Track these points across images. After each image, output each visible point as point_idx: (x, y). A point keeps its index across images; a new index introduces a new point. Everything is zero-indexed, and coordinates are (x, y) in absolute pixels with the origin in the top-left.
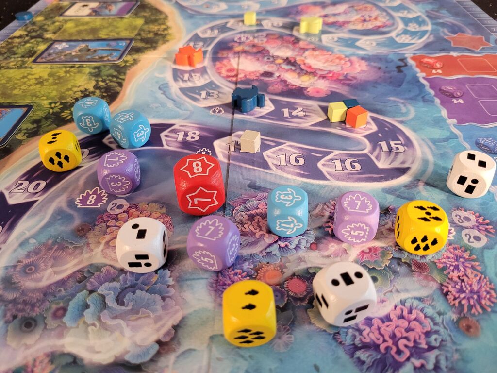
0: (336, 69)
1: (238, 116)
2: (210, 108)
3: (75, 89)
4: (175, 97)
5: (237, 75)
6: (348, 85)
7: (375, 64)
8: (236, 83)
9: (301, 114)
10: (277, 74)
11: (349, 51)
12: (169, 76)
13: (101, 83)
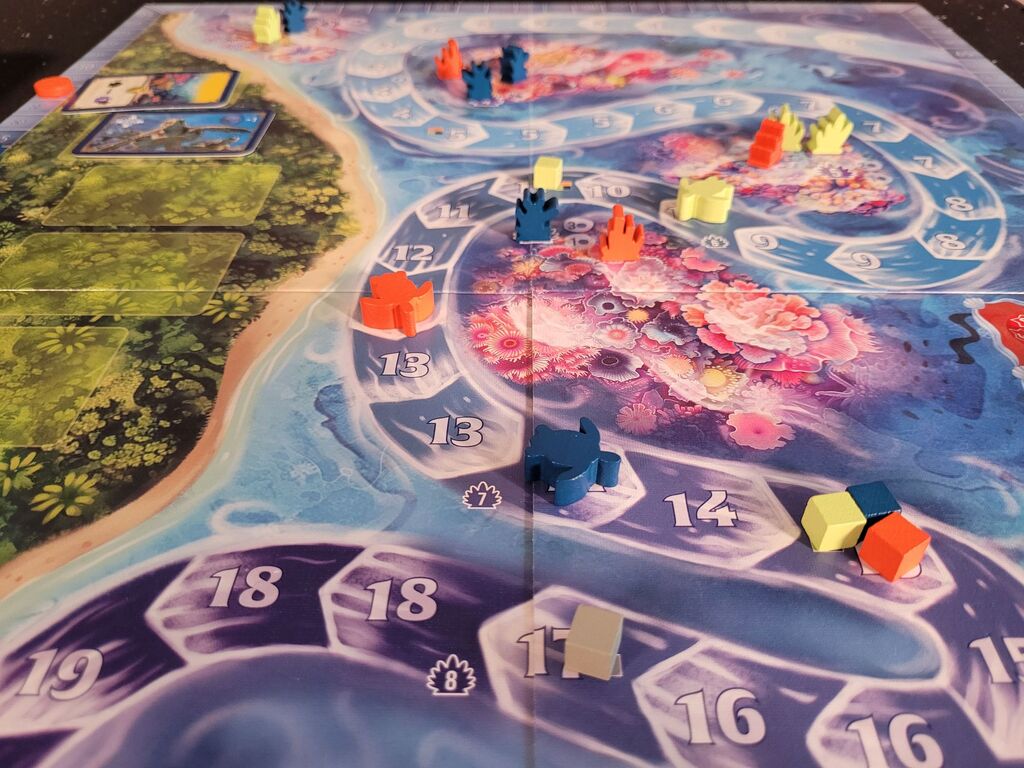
0: (791, 345)
1: (544, 521)
2: (461, 483)
3: (84, 403)
4: (361, 440)
5: (527, 362)
6: (837, 406)
7: (892, 332)
8: (529, 391)
9: (725, 517)
10: (636, 363)
11: (817, 285)
12: (341, 360)
13: (157, 382)
